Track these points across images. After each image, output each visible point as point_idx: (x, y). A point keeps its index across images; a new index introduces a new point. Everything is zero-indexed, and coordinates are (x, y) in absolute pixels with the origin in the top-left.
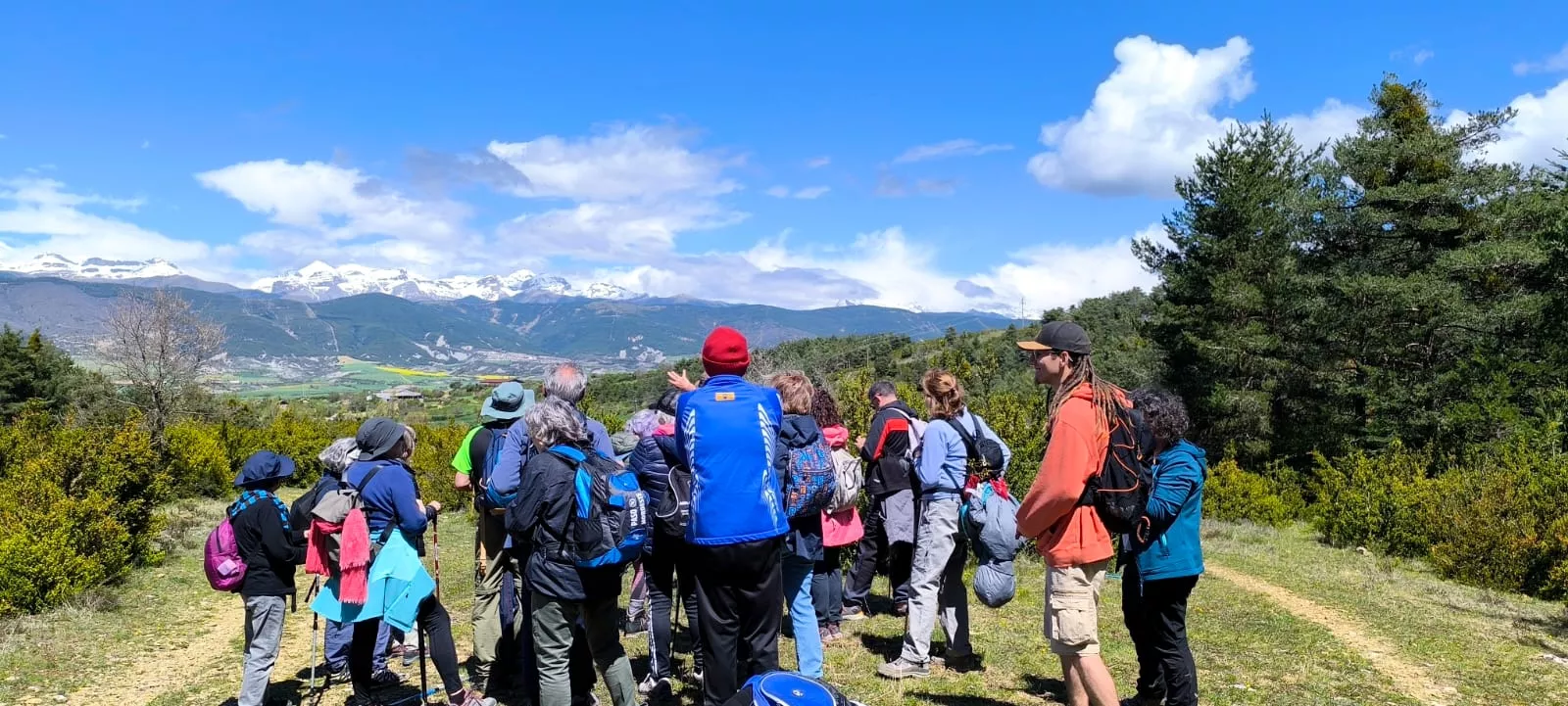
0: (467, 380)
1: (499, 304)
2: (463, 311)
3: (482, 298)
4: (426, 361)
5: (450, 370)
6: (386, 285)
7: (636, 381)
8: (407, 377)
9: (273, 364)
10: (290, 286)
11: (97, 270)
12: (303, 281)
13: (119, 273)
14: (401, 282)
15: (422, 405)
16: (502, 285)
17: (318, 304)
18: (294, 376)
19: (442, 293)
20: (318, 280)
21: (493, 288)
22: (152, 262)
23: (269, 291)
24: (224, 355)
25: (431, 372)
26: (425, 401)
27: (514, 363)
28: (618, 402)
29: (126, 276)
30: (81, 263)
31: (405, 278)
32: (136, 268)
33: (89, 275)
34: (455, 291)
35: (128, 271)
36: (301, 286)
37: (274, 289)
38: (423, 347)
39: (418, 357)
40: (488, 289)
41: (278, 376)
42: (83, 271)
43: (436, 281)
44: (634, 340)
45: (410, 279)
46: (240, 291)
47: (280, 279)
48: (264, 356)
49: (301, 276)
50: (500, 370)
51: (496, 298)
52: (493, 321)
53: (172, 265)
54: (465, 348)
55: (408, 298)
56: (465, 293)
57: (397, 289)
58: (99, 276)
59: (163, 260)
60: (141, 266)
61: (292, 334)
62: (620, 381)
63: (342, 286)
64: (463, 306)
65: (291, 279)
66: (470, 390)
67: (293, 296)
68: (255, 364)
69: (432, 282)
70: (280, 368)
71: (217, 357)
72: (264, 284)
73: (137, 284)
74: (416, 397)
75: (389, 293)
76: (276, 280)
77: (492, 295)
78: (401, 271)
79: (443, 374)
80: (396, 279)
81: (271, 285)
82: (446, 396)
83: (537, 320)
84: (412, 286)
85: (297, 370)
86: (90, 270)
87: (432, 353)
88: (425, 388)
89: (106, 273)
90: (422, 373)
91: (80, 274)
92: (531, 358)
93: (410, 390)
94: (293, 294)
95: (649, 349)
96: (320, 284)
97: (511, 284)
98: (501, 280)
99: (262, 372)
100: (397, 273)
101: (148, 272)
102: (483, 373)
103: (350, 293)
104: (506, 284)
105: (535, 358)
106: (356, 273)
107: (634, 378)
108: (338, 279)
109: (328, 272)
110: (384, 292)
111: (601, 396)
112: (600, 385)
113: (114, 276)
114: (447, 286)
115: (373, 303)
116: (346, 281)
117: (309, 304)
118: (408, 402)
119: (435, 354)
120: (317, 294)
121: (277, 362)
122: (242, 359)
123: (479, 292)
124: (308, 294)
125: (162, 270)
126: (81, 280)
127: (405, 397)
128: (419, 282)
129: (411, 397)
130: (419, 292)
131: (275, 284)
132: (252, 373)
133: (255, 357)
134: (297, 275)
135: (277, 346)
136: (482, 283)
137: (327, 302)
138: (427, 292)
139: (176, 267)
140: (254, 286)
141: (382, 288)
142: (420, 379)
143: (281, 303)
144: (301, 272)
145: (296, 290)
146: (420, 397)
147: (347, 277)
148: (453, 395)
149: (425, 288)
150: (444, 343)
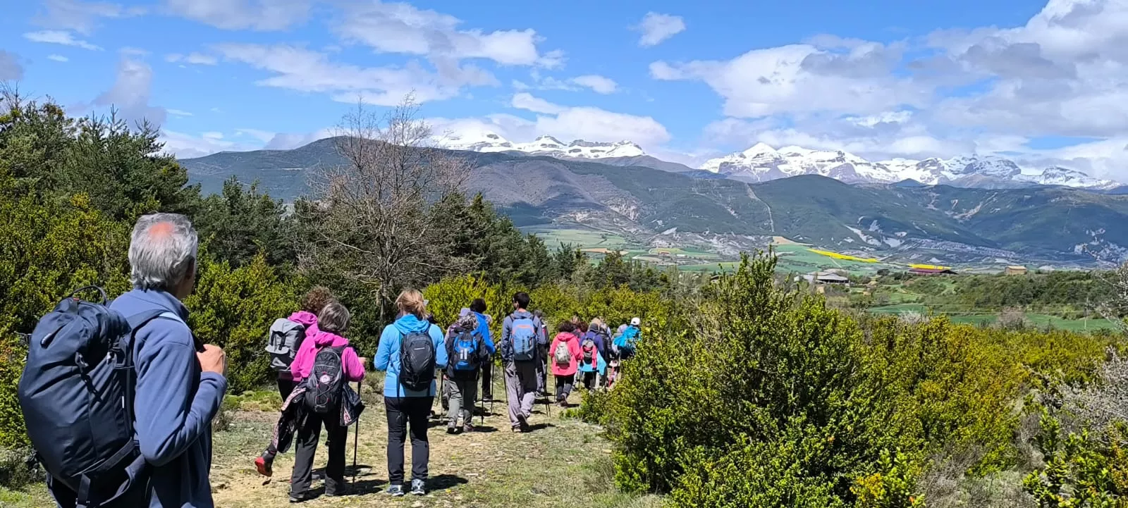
0: (896, 267)
1: (937, 188)
2: (899, 196)
3: (921, 181)
4: (858, 245)
5: (881, 256)
6: (823, 166)
7: (1090, 281)
8: (837, 261)
9: (714, 241)
10: (735, 167)
11: (580, 150)
12: (747, 162)
13: (596, 154)
14: (837, 164)
15: (847, 291)
16: (943, 169)
17: (758, 184)
18: (732, 253)
19: (879, 175)
20: (760, 161)
21: (932, 172)
22: (622, 143)
23: (716, 171)
24: (673, 230)
25: (863, 257)
26: (852, 286)
27: (949, 252)
28: (1065, 303)
29: (602, 156)
30: (568, 145)
31: (842, 160)
32: (607, 149)
33: (574, 155)
34: (891, 175)
35: (603, 151)
36: (744, 167)
37: (720, 170)
38: (856, 231)
39: (850, 240)
40: (928, 174)
41: (718, 253)
42: (570, 152)
43: (874, 164)
44: (1093, 234)
45: (847, 161)
46: (692, 171)
47: (727, 159)
48: (707, 232)
49: (745, 157)
50: (934, 260)
51: (935, 182)
52: (931, 206)
53: (637, 146)
54: (899, 234)
55: (844, 181)
56: (903, 176)
57: (834, 171)
58: (582, 155)
59: (630, 142)
60: (613, 147)
61: (733, 213)
62: (1071, 279)
63: (782, 168)
64: (900, 190)
65: (734, 159)
66: (898, 277)
67: (737, 177)
68: (700, 241)
69: (869, 165)
70: (720, 246)
71: (667, 232)
72: (713, 166)
73: (609, 164)
74: (843, 282)
75: (825, 175)
76: (722, 160)
77: (931, 179)
78: (839, 153)
79: (874, 260)
80: (833, 161)
81: (718, 165)
82: (873, 282)
83: (979, 207)
84: (849, 168)
85: (735, 247)
86: (575, 151)
87: (864, 238)
88: (851, 273)
89: (587, 153)
90: (853, 258)
91: (567, 154)
92: (969, 248)
93: (837, 274)
94: (738, 175)
95: (1112, 246)
96: (762, 166)
97: (954, 168)
98: (943, 162)
99: (703, 249)
100: (834, 155)
101: (618, 153)
102: (916, 261)
103: (789, 174)
104: (946, 167)
105: (974, 249)
106: (796, 155)
107: (1088, 277)
108: (779, 161)
109: (770, 154)
110: (820, 173)
111: (1046, 295)
112: (1045, 284)
113: (592, 156)
114: (885, 168)
115: (809, 184)
116: (786, 163)
117: (749, 185)
118: (834, 286)
119: (868, 239)
120: (758, 175)
121: (718, 239)
122: (689, 235)
123: (918, 175)
124: (750, 175)
125: (631, 151)
126: (566, 159)
127: (832, 281)
128: (856, 164)
129: (837, 281)
130: (856, 175)
131: (721, 164)
132: (696, 249)
133: (700, 233)
134: (742, 156)
135: (721, 224)
136: (922, 165)
137: (767, 183)
138: (864, 175)
139: (640, 149)
140: (704, 167)
141: (819, 171)
142: (850, 264)
143: (726, 182)
144: (745, 153)
145: (740, 171)
146: (847, 282)
147: (787, 159)
148: (880, 282)
149: (862, 170)
150: (877, 228)
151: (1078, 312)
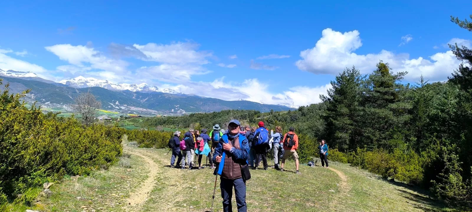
0: (125, 115)
1: (136, 93)
2: (125, 94)
3: (131, 90)
4: (112, 108)
5: (119, 112)
6: (101, 84)
7: (177, 119)
8: (106, 113)
9: (64, 106)
10: (72, 83)
11: (11, 74)
12: (76, 82)
13: (18, 75)
14: (107, 84)
15: (111, 122)
16: (137, 87)
17: (80, 89)
18: (71, 110)
19: (118, 88)
20: (80, 82)
21: (134, 88)
22: (29, 72)
23: (65, 84)
24: (49, 102)
25: (113, 112)
26: (112, 121)
27: (139, 111)
28: (171, 125)
29: (20, 76)
30: (6, 71)
31: (108, 83)
32: (23, 74)
33: (8, 75)
34: (123, 88)
35: (21, 75)
36: (75, 83)
37: (66, 83)
38: (111, 104)
39: (110, 107)
40: (133, 88)
41: (66, 110)
42: (7, 74)
43: (117, 85)
44: (176, 106)
45: (109, 83)
46: (56, 83)
47: (69, 80)
48: (62, 103)
49: (75, 80)
50: (135, 113)
51: (135, 91)
52: (134, 98)
53: (35, 74)
54: (124, 105)
55: (108, 89)
56: (126, 89)
57: (105, 86)
58: (12, 75)
59: (32, 72)
60: (25, 73)
61: (71, 97)
62: (172, 118)
63: (88, 84)
64: (124, 92)
65: (72, 81)
66: (126, 118)
67: (73, 86)
68: (59, 106)
69: (116, 85)
70: (66, 108)
71: (47, 103)
72: (64, 82)
73: (23, 79)
74: (109, 119)
75: (102, 87)
76: (67, 81)
77: (134, 90)
78: (106, 81)
79: (117, 113)
80: (105, 83)
81: (66, 82)
82: (119, 120)
83: (147, 98)
84: (109, 85)
86: (9, 74)
87: (114, 106)
88: (112, 117)
89: (14, 75)
90: (110, 112)
91: (5, 74)
92: (144, 110)
93: (107, 117)
94: (72, 85)
95: (181, 109)
96: (81, 83)
97: (140, 87)
98: (137, 85)
99: (60, 109)
100: (105, 81)
101: (27, 75)
102: (130, 113)
103: (90, 86)
104: (138, 87)
105: (146, 110)
106: (92, 80)
107: (177, 118)
108: (87, 82)
109: (84, 79)
110: (101, 87)
111: (167, 123)
112: (167, 119)
113: (16, 76)
114: (120, 86)
115: (97, 90)
116: (89, 82)
117: (77, 89)
118: (107, 121)
119: (115, 107)
120: (80, 86)
121: (66, 106)
122: (55, 104)
123: (130, 89)
124: (77, 86)
125: (32, 75)
126: (6, 76)
127: (106, 119)
128: (112, 84)
129: (108, 119)
130: (111, 87)
131: (67, 82)
132: (58, 109)
133: (59, 104)
134: (74, 80)
135: (66, 101)
136: (131, 86)
137: (83, 88)
138: (114, 87)
139: (36, 75)
140: (60, 82)
141: (100, 85)
142: (110, 114)
143: (68, 88)
145: (73, 84)
146: (111, 119)
147: (89, 81)
148: (121, 119)
149: (113, 86)
150: (118, 103)
151: (175, 127)
